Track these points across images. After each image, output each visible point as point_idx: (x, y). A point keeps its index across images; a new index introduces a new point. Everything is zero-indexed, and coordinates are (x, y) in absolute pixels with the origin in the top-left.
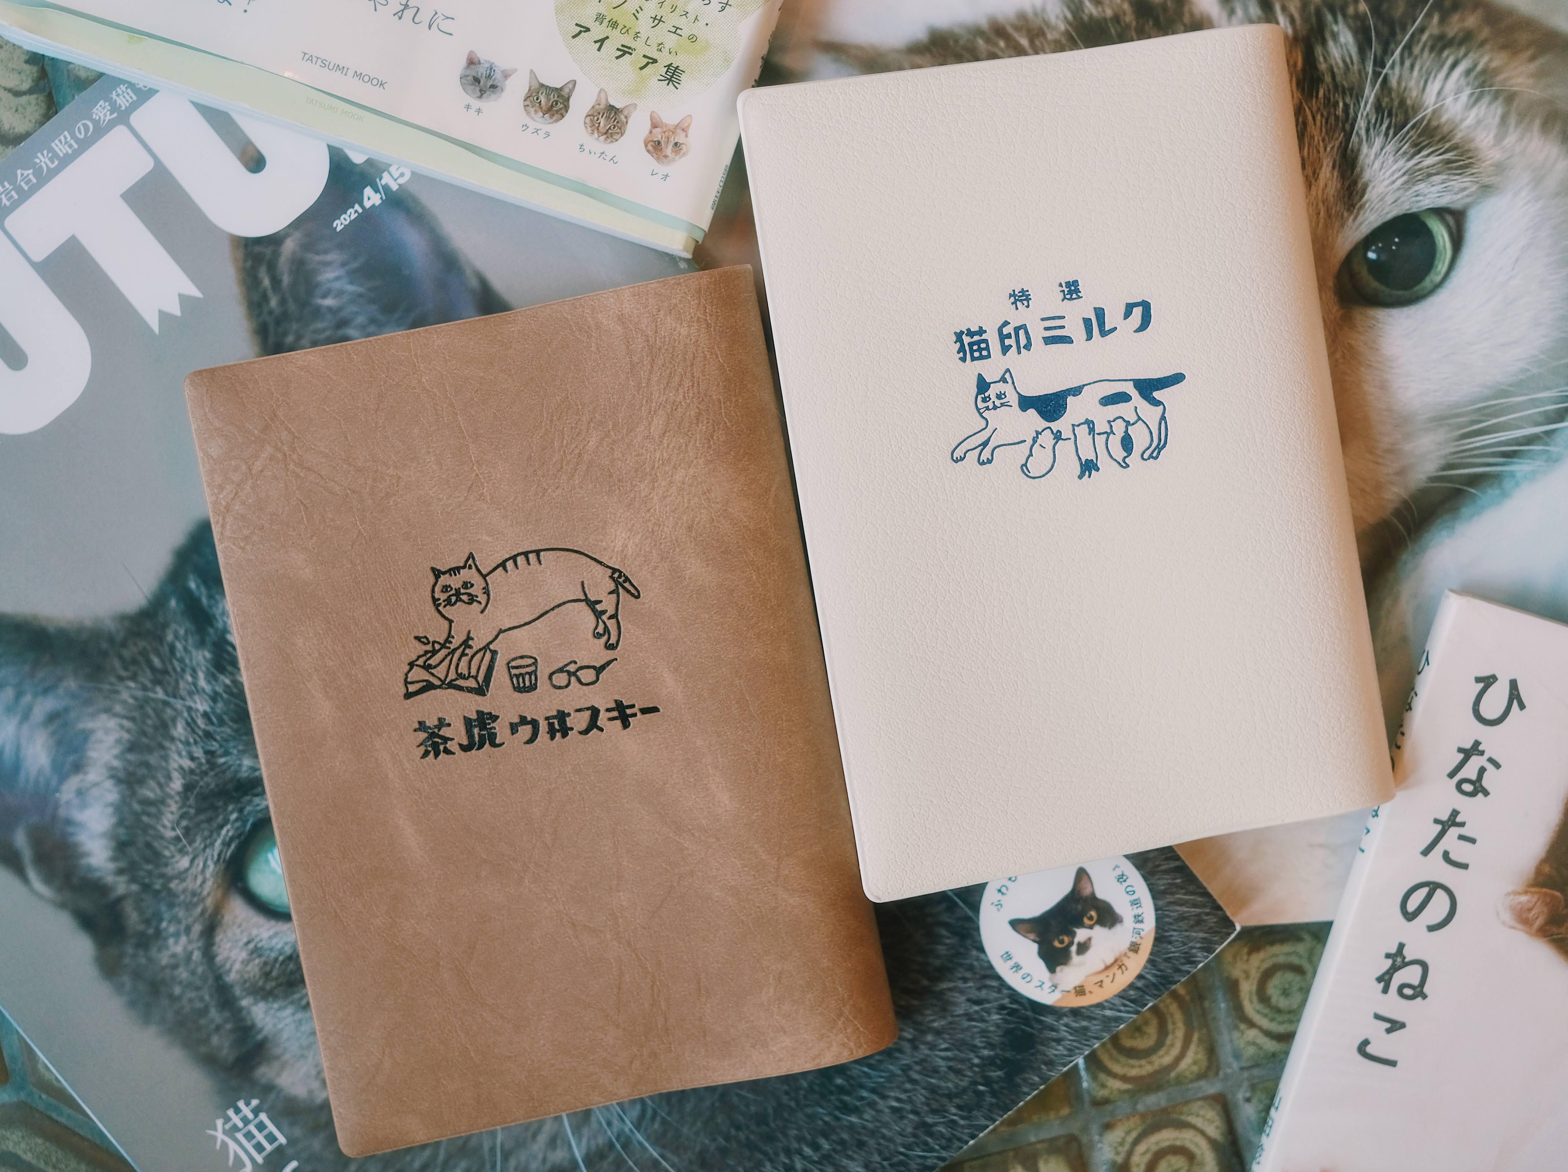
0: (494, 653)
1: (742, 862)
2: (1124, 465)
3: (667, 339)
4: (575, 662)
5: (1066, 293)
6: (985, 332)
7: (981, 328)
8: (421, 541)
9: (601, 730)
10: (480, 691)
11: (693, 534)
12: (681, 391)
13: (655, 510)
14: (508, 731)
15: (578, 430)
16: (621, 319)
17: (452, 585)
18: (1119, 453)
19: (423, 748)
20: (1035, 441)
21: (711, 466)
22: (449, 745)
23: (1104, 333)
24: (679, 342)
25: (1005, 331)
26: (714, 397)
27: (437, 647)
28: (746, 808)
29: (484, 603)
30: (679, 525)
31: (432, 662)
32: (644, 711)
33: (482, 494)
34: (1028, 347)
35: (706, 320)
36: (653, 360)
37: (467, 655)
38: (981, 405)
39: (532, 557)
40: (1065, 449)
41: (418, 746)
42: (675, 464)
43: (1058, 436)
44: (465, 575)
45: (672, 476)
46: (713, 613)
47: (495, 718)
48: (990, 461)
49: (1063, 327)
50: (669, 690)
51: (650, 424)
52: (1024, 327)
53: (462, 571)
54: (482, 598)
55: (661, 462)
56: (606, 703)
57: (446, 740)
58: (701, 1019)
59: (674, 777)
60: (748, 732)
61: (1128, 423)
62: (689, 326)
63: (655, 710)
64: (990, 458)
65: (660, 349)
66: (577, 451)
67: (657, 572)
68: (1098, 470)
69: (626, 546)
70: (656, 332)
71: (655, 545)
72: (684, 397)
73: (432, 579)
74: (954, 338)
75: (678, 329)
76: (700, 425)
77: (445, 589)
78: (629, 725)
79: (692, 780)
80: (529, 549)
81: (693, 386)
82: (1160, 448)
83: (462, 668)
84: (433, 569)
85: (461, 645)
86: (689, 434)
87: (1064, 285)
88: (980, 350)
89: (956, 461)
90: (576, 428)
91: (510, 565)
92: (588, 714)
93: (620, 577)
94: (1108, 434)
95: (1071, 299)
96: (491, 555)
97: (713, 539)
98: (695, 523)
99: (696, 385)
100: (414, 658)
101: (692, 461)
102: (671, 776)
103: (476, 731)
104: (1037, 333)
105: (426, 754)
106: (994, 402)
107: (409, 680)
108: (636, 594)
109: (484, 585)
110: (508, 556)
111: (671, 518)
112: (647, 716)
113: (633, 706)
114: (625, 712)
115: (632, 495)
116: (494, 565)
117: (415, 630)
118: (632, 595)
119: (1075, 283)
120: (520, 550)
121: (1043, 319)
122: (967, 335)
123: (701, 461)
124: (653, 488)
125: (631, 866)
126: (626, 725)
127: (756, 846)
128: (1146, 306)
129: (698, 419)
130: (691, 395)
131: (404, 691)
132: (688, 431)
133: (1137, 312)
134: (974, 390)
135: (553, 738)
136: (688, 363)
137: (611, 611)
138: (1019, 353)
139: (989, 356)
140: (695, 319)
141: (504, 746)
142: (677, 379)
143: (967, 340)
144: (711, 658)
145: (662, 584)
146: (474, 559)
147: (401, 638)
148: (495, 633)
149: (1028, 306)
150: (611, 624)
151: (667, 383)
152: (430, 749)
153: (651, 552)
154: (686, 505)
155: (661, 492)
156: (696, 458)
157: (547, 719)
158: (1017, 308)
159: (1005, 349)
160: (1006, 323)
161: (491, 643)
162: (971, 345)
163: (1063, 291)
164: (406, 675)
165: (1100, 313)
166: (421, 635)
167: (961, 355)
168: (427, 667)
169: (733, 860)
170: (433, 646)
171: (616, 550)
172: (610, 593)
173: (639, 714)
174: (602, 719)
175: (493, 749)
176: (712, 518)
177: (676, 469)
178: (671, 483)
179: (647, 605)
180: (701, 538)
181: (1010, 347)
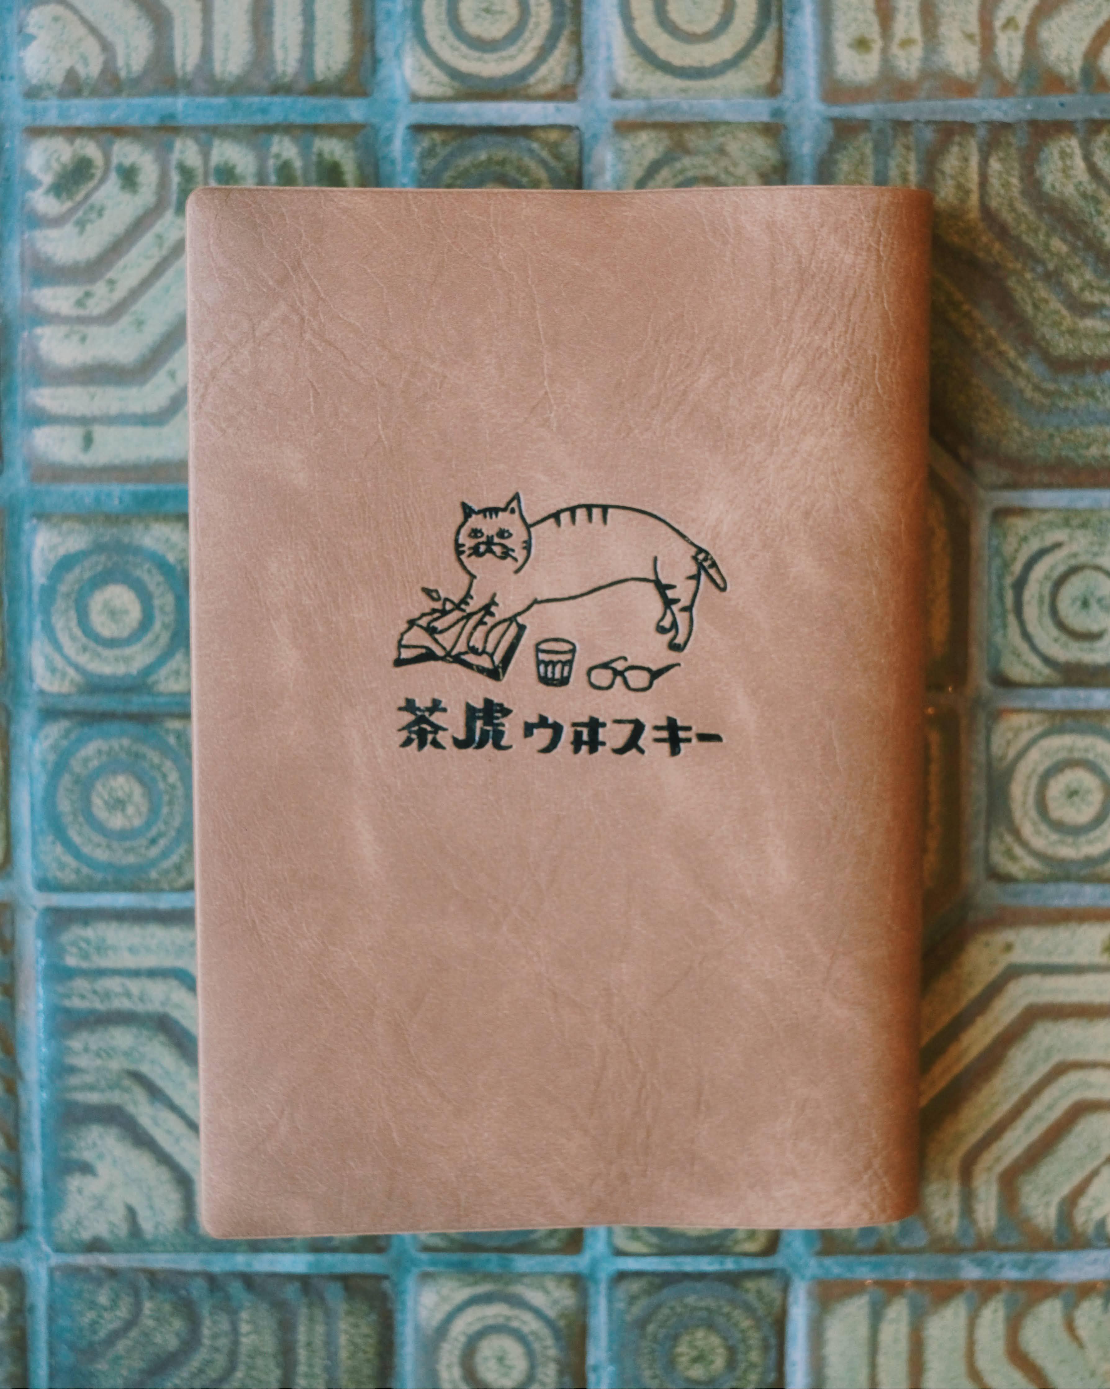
0: (522, 628)
1: (786, 951)
3: (825, 265)
4: (625, 659)
8: (456, 465)
9: (642, 751)
11: (810, 523)
12: (830, 334)
13: (768, 482)
14: (521, 731)
15: (688, 360)
16: (770, 226)
17: (484, 531)
19: (405, 734)
21: (849, 440)
22: (441, 736)
24: (840, 272)
26: (870, 352)
28: (805, 884)
29: (521, 560)
30: (794, 507)
31: (436, 624)
32: (703, 737)
33: (548, 419)
35: (878, 250)
36: (802, 289)
37: (485, 623)
39: (596, 512)
41: (400, 730)
42: (804, 428)
44: (503, 520)
45: (798, 443)
46: (814, 628)
47: (506, 712)
50: (739, 716)
51: (783, 370)
53: (500, 514)
54: (520, 554)
55: (787, 422)
56: (655, 719)
57: (437, 729)
58: (692, 1141)
59: (722, 828)
60: (828, 788)
62: (856, 254)
63: (716, 738)
65: (813, 276)
66: (682, 387)
67: (754, 562)
69: (722, 522)
70: (813, 253)
71: (759, 527)
72: (833, 344)
73: (460, 517)
75: (841, 255)
76: (846, 384)
77: (475, 533)
78: (679, 752)
79: (745, 836)
80: (595, 502)
81: (846, 332)
84: (464, 505)
86: (830, 393)
90: (686, 357)
91: (565, 517)
92: (629, 728)
93: (705, 559)
96: (544, 500)
97: (833, 534)
98: (816, 508)
99: (850, 331)
100: (417, 614)
101: (827, 429)
102: (719, 827)
103: (479, 724)
105: (408, 742)
107: (404, 642)
108: (722, 585)
109: (525, 537)
110: (564, 506)
111: (786, 497)
112: (705, 744)
113: (688, 729)
114: (677, 735)
115: (742, 457)
116: (545, 514)
117: (425, 579)
118: (717, 585)
120: (583, 502)
123: (839, 431)
124: (771, 454)
125: (642, 932)
126: (675, 751)
127: (808, 935)
129: (844, 376)
130: (842, 343)
131: (394, 655)
132: (830, 389)
135: (577, 750)
136: (847, 301)
137: (685, 602)
140: (865, 246)
141: (510, 750)
142: (826, 320)
144: (801, 685)
145: (758, 579)
146: (519, 502)
147: (404, 586)
148: (528, 602)
150: (682, 619)
151: (815, 323)
152: (414, 736)
153: (752, 536)
154: (808, 483)
155: (779, 462)
156: (833, 426)
157: (575, 725)
161: (520, 614)
164: (402, 635)
166: (431, 587)
168: (431, 631)
169: (776, 947)
170: (444, 604)
171: (707, 524)
172: (690, 578)
173: (694, 740)
174: (646, 738)
175: (496, 751)
176: (837, 507)
177: (805, 435)
178: (795, 451)
179: (733, 603)
180: (820, 530)
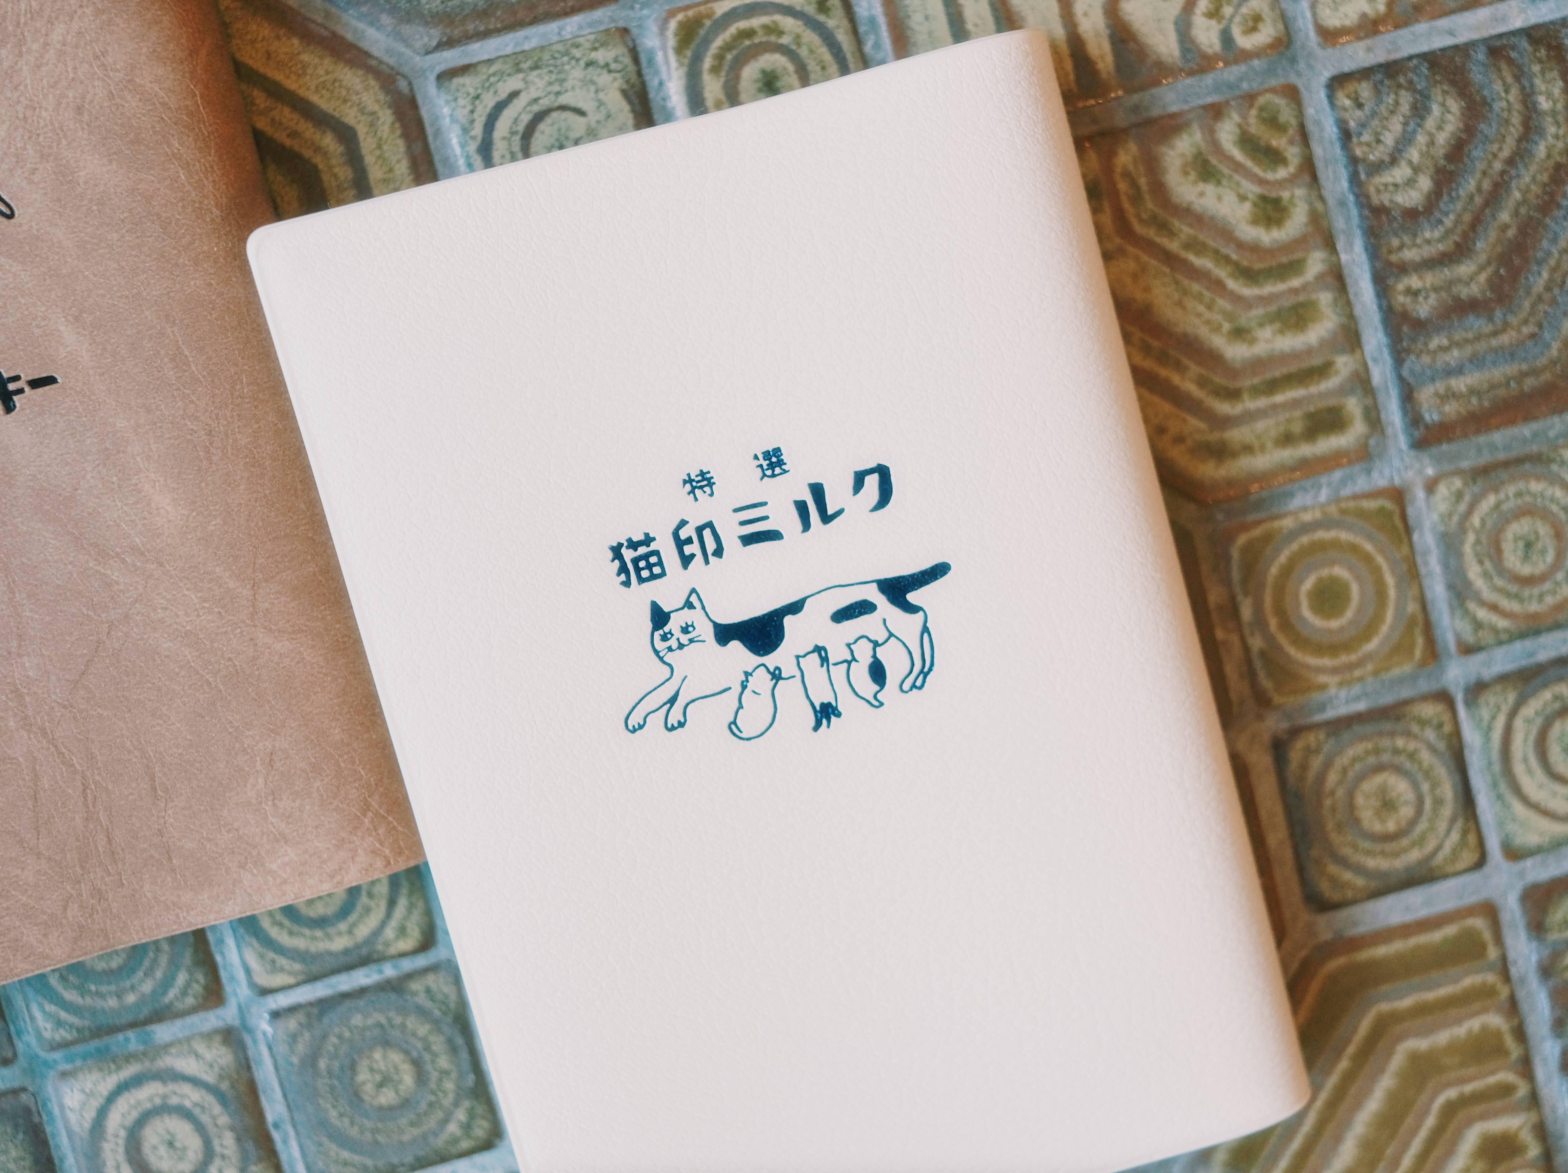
5: (765, 467)
6: (654, 539)
7: (647, 535)
18: (867, 687)
20: (744, 687)
23: (826, 518)
25: (683, 534)
34: (719, 552)
40: (789, 690)
43: (776, 676)
48: (681, 725)
49: (765, 518)
52: (710, 525)
64: (682, 720)
68: (839, 715)
74: (610, 555)
82: (925, 674)
87: (760, 456)
88: (650, 566)
89: (634, 731)
94: (849, 663)
95: (774, 476)
104: (731, 533)
106: (678, 639)
119: (777, 451)
121: (736, 510)
122: (628, 547)
128: (883, 472)
133: (872, 482)
134: (649, 626)
138: (707, 562)
139: (663, 574)
143: (628, 555)
149: (712, 495)
158: (696, 499)
159: (686, 560)
160: (683, 523)
162: (635, 561)
163: (761, 466)
165: (817, 491)
167: (623, 577)
181: (693, 556)
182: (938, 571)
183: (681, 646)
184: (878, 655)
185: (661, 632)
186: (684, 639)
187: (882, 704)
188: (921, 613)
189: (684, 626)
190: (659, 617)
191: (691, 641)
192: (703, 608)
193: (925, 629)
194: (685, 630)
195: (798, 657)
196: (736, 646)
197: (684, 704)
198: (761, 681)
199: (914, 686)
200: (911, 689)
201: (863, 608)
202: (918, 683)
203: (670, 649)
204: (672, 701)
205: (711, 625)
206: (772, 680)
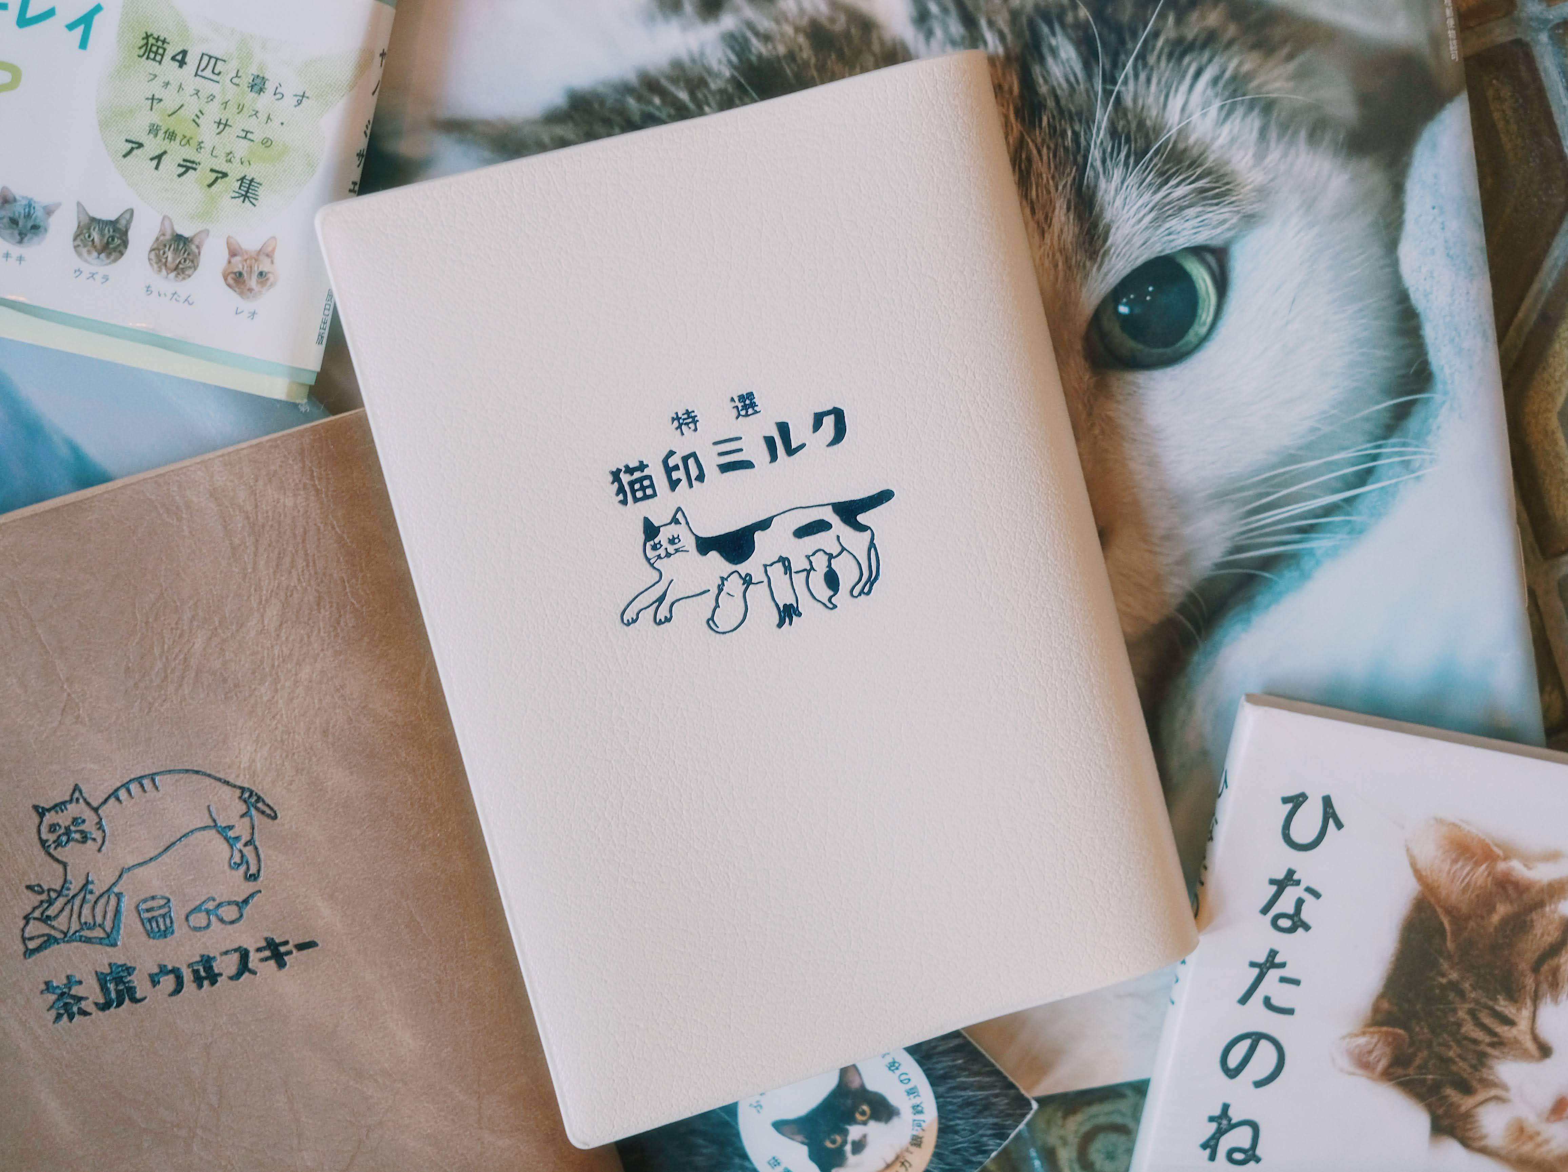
0: (119, 896)
1: (437, 1106)
2: (831, 606)
3: (270, 513)
4: (214, 900)
5: (740, 408)
6: (647, 466)
7: (641, 462)
8: (17, 777)
9: (254, 973)
10: (110, 940)
11: (330, 739)
12: (294, 572)
13: (282, 715)
14: (149, 984)
15: (179, 632)
16: (214, 494)
17: (61, 823)
18: (822, 591)
19: (53, 1013)
20: (720, 589)
21: (342, 657)
22: (83, 1005)
23: (791, 451)
24: (285, 516)
25: (671, 462)
26: (335, 575)
27: (53, 895)
28: (432, 1045)
29: (99, 841)
30: (312, 730)
31: (49, 912)
32: (301, 947)
33: (78, 717)
34: (701, 478)
35: (314, 486)
36: (257, 541)
38: (651, 554)
40: (758, 593)
41: (48, 1010)
42: (298, 660)
43: (747, 581)
44: (73, 810)
45: (296, 675)
46: (365, 827)
47: (129, 970)
48: (668, 620)
49: (741, 450)
50: (326, 920)
51: (262, 616)
52: (694, 455)
53: (69, 806)
54: (98, 835)
55: (281, 659)
56: (255, 942)
57: (79, 999)
59: (346, 1018)
60: (424, 958)
61: (831, 557)
62: (295, 495)
63: (311, 945)
64: (669, 616)
65: (263, 526)
66: (181, 657)
67: (293, 787)
68: (800, 615)
69: (254, 761)
70: (256, 507)
71: (287, 756)
72: (299, 580)
73: (37, 820)
74: (611, 478)
75: (282, 501)
76: (322, 611)
78: (286, 964)
79: (366, 1019)
80: (142, 774)
81: (308, 565)
82: (872, 581)
83: (86, 917)
85: (81, 890)
86: (311, 622)
87: (736, 399)
88: (643, 488)
89: (628, 624)
90: (177, 629)
91: (122, 794)
92: (236, 957)
93: (250, 796)
94: (809, 572)
95: (747, 415)
96: (100, 785)
97: (354, 742)
98: (331, 725)
99: (311, 564)
100: (29, 909)
101: (318, 655)
102: (342, 1018)
103: (111, 986)
104: (710, 461)
105: (59, 1017)
106: (666, 549)
107: (27, 935)
108: (273, 814)
109: (97, 820)
110: (119, 784)
111: (302, 723)
112: (305, 952)
113: (286, 943)
114: (278, 950)
115: (252, 701)
116: (105, 796)
117: (26, 878)
118: (269, 816)
119: (750, 395)
120: (133, 776)
121: (715, 443)
122: (625, 472)
123: (330, 653)
124: (276, 691)
125: (310, 1122)
126: (281, 965)
127: (450, 1087)
128: (839, 415)
129: (318, 604)
130: (307, 577)
131: (22, 948)
132: (309, 619)
133: (829, 422)
134: (642, 537)
135: (200, 986)
136: (299, 539)
137: (245, 838)
138: (691, 486)
139: (655, 495)
140: (301, 486)
141: (146, 1001)
142: (287, 560)
143: (625, 478)
144: (369, 879)
145: (302, 800)
146: (81, 792)
147: (10, 889)
148: (117, 874)
149: (696, 430)
150: (248, 851)
151: (277, 566)
152: (62, 1011)
153: (283, 765)
154: (317, 706)
155: (286, 695)
157: (190, 965)
158: (682, 434)
159: (674, 484)
160: (671, 453)
161: (114, 884)
162: (631, 484)
163: (737, 407)
164: (23, 930)
165: (783, 429)
166: (33, 883)
167: (621, 497)
168: (45, 919)
169: (426, 1105)
170: (49, 895)
171: (242, 766)
172: (242, 816)
173: (295, 951)
174: (253, 961)
175: (134, 1005)
176: (349, 717)
177: (300, 665)
178: (296, 682)
179: (286, 827)
180: (340, 743)
181: (679, 480)
182: (884, 496)
183: (668, 555)
184: (833, 566)
185: (652, 543)
186: (671, 549)
187: (835, 607)
188: (869, 531)
189: (671, 538)
190: (651, 531)
191: (677, 551)
192: (687, 523)
193: (872, 545)
194: (672, 541)
195: (765, 566)
196: (714, 555)
197: (669, 603)
198: (734, 585)
199: (862, 592)
200: (860, 594)
201: (819, 526)
202: (866, 590)
203: (659, 557)
204: (661, 599)
205: (693, 538)
206: (744, 584)
